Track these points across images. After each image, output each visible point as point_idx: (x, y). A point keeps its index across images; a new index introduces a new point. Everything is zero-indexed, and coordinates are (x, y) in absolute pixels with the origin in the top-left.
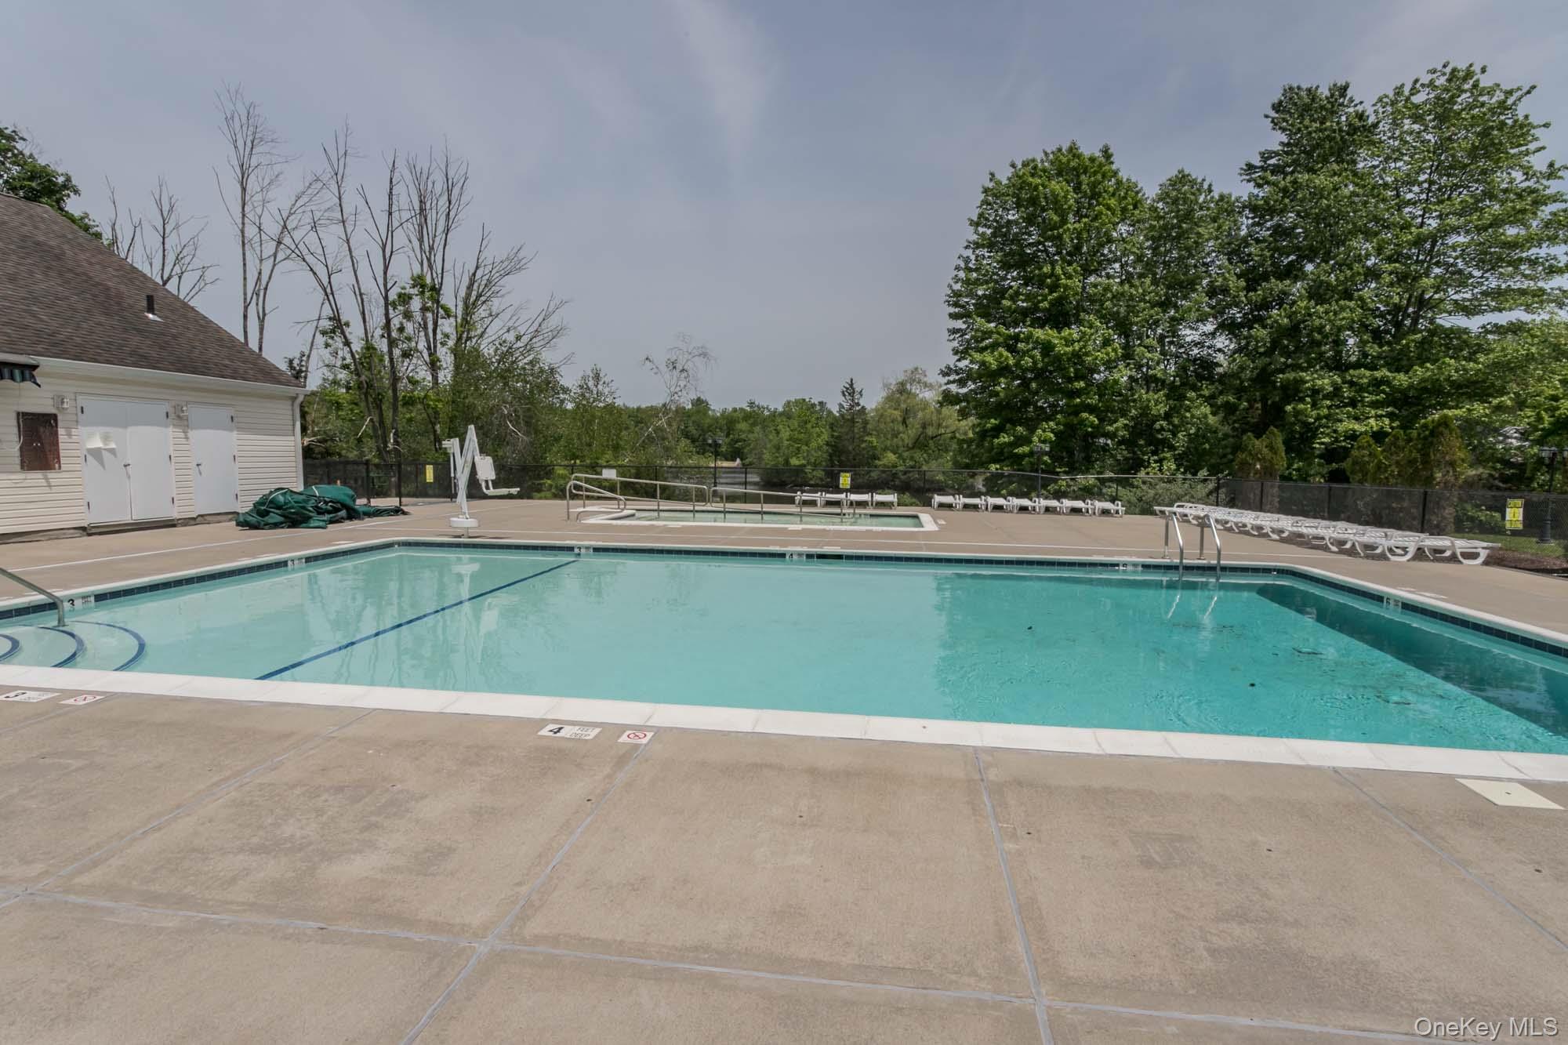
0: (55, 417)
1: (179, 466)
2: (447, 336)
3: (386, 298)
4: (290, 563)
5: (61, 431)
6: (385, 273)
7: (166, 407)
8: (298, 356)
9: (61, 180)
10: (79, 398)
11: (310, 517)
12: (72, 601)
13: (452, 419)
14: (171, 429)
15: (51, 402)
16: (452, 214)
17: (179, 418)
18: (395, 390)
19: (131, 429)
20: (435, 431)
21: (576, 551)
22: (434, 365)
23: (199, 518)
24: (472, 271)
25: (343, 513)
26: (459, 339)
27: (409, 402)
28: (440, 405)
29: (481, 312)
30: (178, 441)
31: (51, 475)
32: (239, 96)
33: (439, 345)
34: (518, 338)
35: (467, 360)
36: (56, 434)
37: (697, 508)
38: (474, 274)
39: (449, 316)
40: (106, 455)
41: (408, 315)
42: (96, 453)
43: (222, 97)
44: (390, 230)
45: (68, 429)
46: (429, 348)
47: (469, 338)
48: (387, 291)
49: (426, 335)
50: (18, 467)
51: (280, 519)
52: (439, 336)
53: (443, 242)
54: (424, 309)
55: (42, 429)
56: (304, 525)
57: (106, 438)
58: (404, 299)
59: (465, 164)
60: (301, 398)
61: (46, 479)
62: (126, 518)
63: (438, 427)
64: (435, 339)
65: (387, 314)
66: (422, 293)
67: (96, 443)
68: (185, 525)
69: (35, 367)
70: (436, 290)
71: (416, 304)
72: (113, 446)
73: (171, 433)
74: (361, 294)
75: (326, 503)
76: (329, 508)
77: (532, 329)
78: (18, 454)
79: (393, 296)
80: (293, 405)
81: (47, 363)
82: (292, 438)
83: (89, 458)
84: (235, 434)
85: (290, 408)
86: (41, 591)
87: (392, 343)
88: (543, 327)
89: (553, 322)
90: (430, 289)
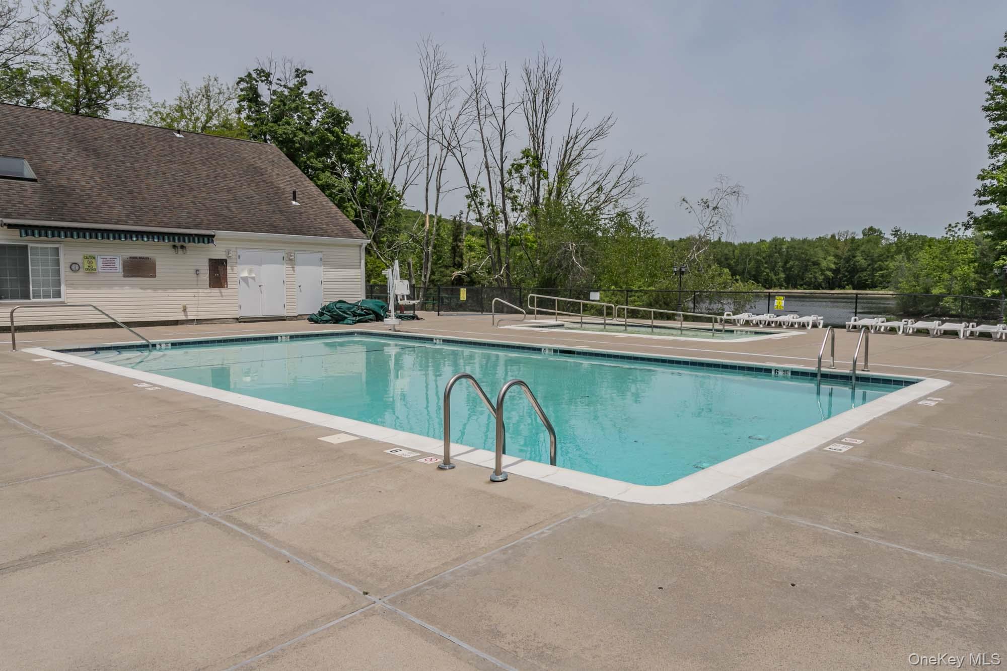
0: (226, 261)
1: (288, 286)
3: (502, 168)
4: (279, 338)
5: (229, 268)
6: (502, 151)
7: (283, 254)
8: (459, 214)
9: (344, 115)
10: (238, 250)
11: (346, 318)
12: (160, 344)
14: (285, 266)
15: (224, 253)
16: (550, 99)
17: (290, 260)
18: (508, 236)
19: (263, 266)
21: (434, 341)
23: (299, 317)
25: (371, 316)
29: (571, 173)
30: (288, 273)
31: (223, 290)
32: (430, 42)
36: (226, 270)
37: (607, 322)
39: (546, 178)
40: (250, 280)
41: (523, 180)
42: (245, 279)
43: (420, 46)
45: (232, 266)
48: (502, 164)
50: (208, 286)
51: (329, 318)
54: (531, 174)
55: (219, 267)
56: (342, 322)
57: (250, 271)
58: (517, 168)
59: (558, 62)
60: (364, 246)
61: (221, 292)
62: (259, 314)
65: (502, 181)
66: (528, 162)
67: (245, 274)
68: (291, 320)
69: (214, 236)
70: (538, 159)
71: (526, 171)
72: (253, 275)
73: (285, 268)
75: (362, 310)
76: (363, 313)
78: (208, 279)
79: (507, 166)
80: (360, 250)
81: (220, 234)
82: (359, 270)
83: (242, 282)
84: (322, 268)
85: (359, 251)
86: (143, 339)
88: (621, 179)
90: (535, 159)
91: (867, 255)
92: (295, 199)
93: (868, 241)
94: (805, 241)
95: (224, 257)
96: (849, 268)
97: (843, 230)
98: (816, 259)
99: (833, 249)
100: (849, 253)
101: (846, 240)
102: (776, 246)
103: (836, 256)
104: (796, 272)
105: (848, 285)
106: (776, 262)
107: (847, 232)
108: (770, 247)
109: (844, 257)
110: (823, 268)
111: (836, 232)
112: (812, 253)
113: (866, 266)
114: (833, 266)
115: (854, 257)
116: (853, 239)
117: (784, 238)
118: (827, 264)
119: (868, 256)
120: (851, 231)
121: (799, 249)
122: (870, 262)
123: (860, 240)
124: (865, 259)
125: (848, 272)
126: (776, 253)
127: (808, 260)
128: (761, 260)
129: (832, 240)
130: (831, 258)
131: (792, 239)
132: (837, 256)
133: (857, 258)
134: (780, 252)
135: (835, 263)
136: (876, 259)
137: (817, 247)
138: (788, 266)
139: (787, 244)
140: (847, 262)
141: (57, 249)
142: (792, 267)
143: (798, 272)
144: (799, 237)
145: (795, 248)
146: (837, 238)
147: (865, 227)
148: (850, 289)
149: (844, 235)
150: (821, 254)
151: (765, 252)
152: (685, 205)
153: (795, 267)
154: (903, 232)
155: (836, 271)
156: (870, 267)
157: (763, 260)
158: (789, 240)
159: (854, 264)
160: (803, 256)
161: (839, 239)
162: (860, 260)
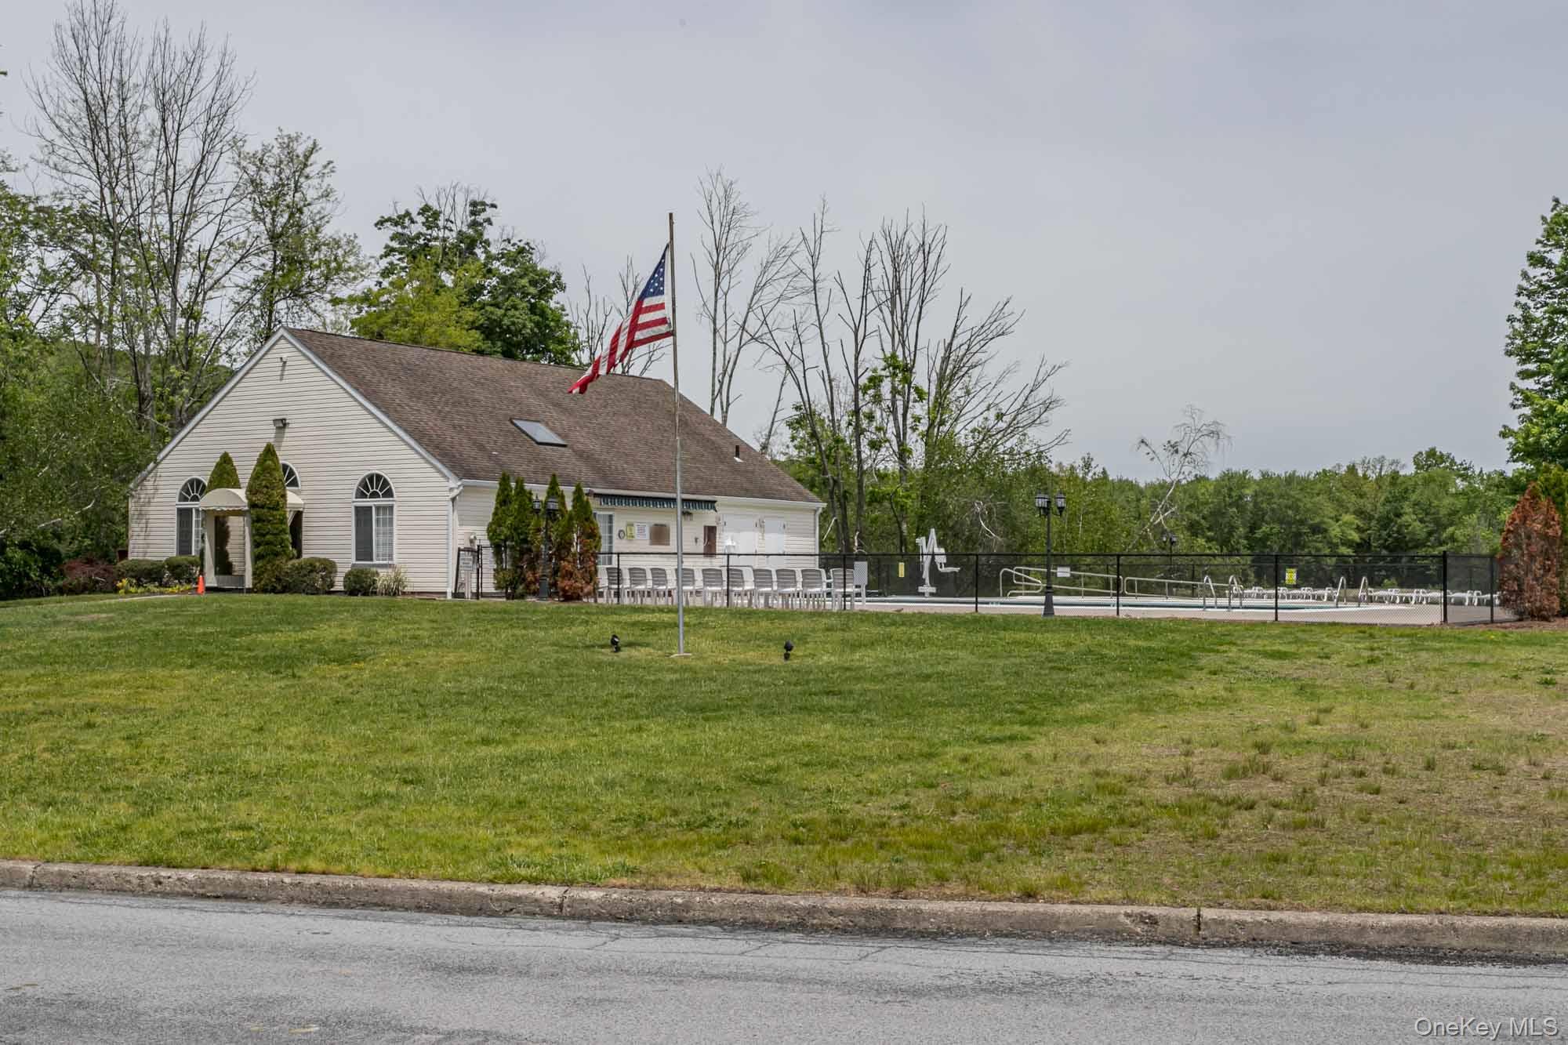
0: (715, 528)
2: (918, 419)
3: (856, 386)
5: (718, 536)
6: (856, 359)
7: (756, 520)
10: (725, 516)
13: (921, 517)
14: (757, 533)
15: (715, 520)
16: (928, 281)
17: (761, 527)
18: (860, 487)
19: (741, 534)
20: (901, 532)
22: (903, 454)
24: (948, 341)
26: (931, 426)
27: (876, 499)
28: (909, 502)
29: (957, 391)
30: (760, 541)
33: (909, 431)
34: (1000, 417)
35: (939, 447)
36: (715, 537)
38: (951, 344)
39: (921, 399)
40: (732, 549)
41: (877, 399)
42: (729, 548)
44: (864, 314)
45: (720, 534)
46: (898, 436)
47: (942, 423)
48: (857, 378)
49: (896, 419)
50: (703, 555)
52: (909, 421)
53: (917, 314)
54: (894, 391)
55: (712, 533)
57: (732, 539)
58: (875, 381)
59: (942, 229)
60: (820, 511)
63: (904, 526)
64: (904, 425)
65: (856, 400)
66: (895, 375)
67: (729, 542)
69: (715, 502)
70: (908, 370)
71: (886, 388)
72: (734, 544)
73: (757, 535)
74: (830, 381)
77: (1017, 405)
78: (703, 548)
79: (863, 381)
84: (785, 537)
85: (813, 517)
87: (859, 432)
88: (1030, 400)
89: (1042, 393)
90: (902, 369)
91: (1425, 511)
92: (737, 455)
93: (1427, 481)
94: (1291, 479)
95: (714, 524)
96: (1390, 540)
97: (1372, 455)
98: (1317, 520)
99: (1353, 498)
100: (1388, 508)
101: (1380, 478)
102: (1230, 489)
103: (1360, 513)
104: (1276, 547)
105: (1388, 577)
106: (1232, 528)
107: (1381, 460)
108: (1217, 492)
109: (1376, 516)
110: (1335, 541)
111: (1358, 461)
112: (1309, 505)
113: (1424, 535)
114: (1355, 536)
115: (1399, 515)
116: (1395, 477)
117: (1245, 473)
118: (1343, 532)
119: (1427, 514)
120: (1389, 458)
121: (1281, 496)
122: (1431, 526)
123: (1410, 478)
124: (1421, 521)
125: (1386, 548)
126: (1230, 505)
127: (1302, 522)
128: (1198, 522)
129: (1351, 477)
130: (1347, 518)
131: (1263, 476)
132: (1362, 513)
133: (1405, 518)
134: (1238, 503)
135: (1358, 529)
136: (1445, 521)
137: (1318, 494)
138: (1259, 534)
139: (1255, 487)
140: (1385, 527)
141: (611, 517)
142: (1266, 537)
143: (1281, 550)
144: (1280, 470)
145: (1271, 495)
146: (1360, 473)
147: (1419, 450)
148: (1392, 586)
149: (1374, 466)
150: (1329, 509)
151: (1207, 503)
152: (1144, 449)
153: (1274, 538)
154: (1477, 472)
155: (1362, 547)
156: (1432, 539)
157: (1202, 521)
158: (1257, 476)
159: (1398, 532)
160: (1290, 512)
161: (1365, 477)
162: (1411, 522)
